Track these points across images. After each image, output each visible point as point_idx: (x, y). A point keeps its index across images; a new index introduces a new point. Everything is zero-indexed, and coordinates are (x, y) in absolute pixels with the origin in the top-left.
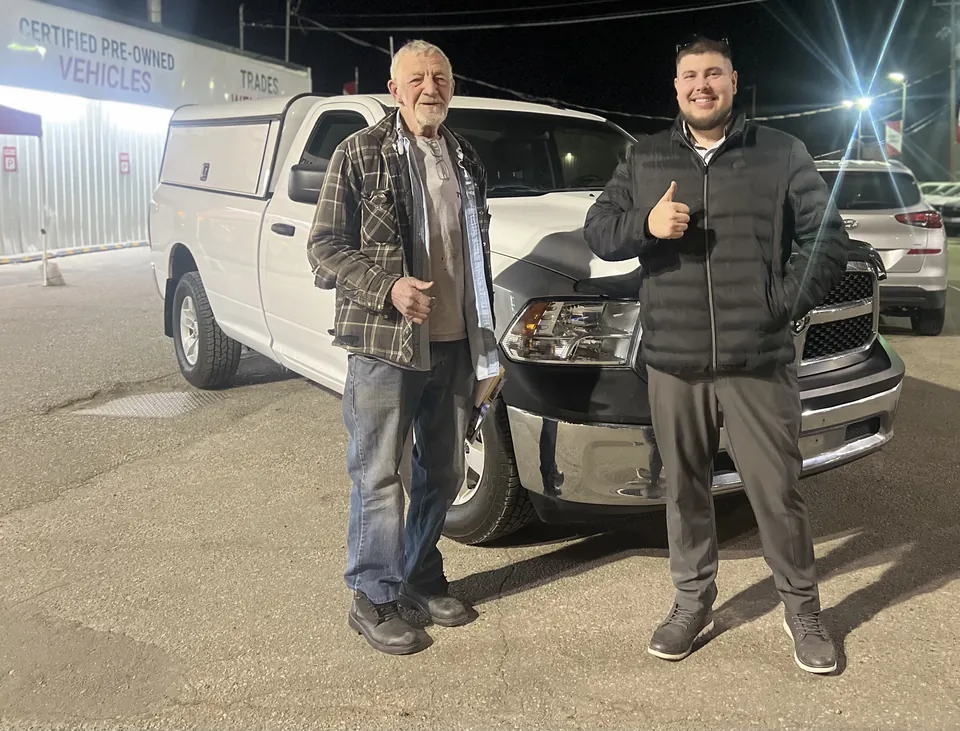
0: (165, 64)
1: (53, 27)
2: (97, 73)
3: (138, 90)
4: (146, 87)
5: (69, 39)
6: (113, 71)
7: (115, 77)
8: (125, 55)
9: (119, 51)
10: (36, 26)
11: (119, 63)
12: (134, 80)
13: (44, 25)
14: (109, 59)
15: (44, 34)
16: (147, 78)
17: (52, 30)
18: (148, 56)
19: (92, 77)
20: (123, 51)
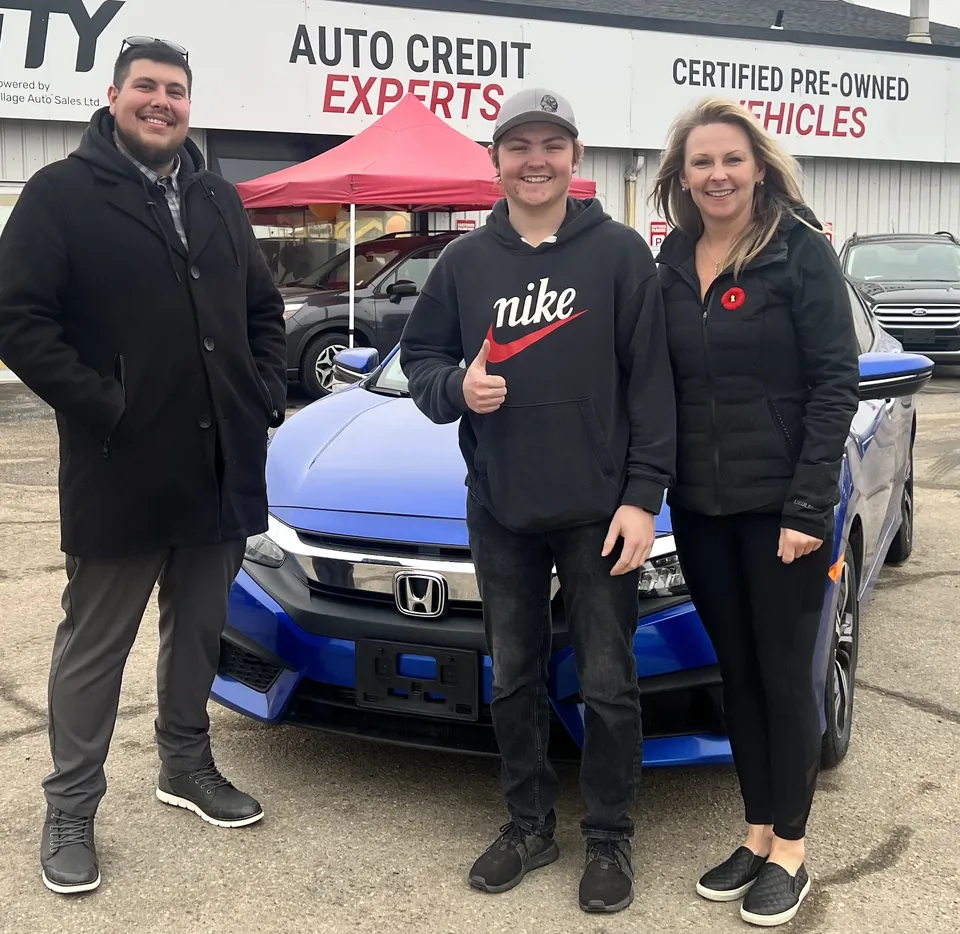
0: (893, 93)
1: (718, 64)
2: (780, 118)
3: (844, 134)
4: (858, 129)
5: (742, 77)
6: (806, 111)
7: (808, 120)
8: (825, 88)
9: (817, 85)
10: (696, 67)
11: (815, 100)
12: (838, 121)
13: (706, 63)
14: (800, 97)
15: (705, 75)
16: (859, 115)
17: (718, 69)
18: (863, 86)
19: (773, 124)
20: (823, 82)
